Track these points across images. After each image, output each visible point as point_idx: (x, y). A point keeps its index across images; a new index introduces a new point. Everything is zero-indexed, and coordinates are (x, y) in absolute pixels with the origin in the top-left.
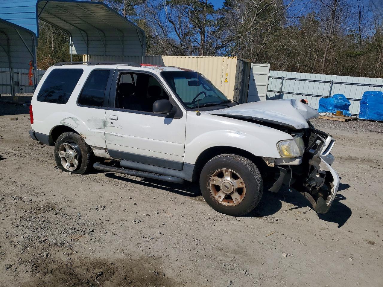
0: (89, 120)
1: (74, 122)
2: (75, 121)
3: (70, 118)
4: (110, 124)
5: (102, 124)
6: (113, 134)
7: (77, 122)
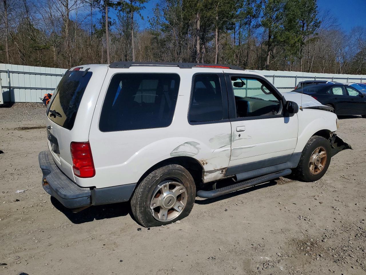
0: (211, 140)
1: (192, 147)
2: (195, 146)
3: (186, 144)
4: (237, 137)
5: (228, 139)
6: (241, 147)
7: (197, 146)
